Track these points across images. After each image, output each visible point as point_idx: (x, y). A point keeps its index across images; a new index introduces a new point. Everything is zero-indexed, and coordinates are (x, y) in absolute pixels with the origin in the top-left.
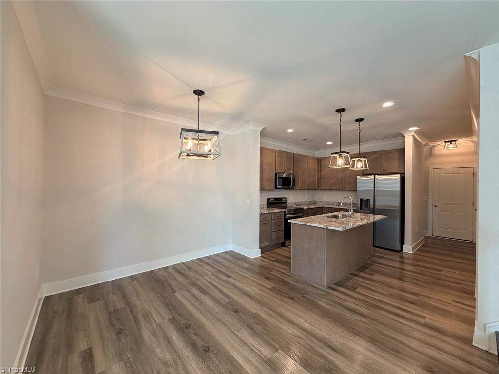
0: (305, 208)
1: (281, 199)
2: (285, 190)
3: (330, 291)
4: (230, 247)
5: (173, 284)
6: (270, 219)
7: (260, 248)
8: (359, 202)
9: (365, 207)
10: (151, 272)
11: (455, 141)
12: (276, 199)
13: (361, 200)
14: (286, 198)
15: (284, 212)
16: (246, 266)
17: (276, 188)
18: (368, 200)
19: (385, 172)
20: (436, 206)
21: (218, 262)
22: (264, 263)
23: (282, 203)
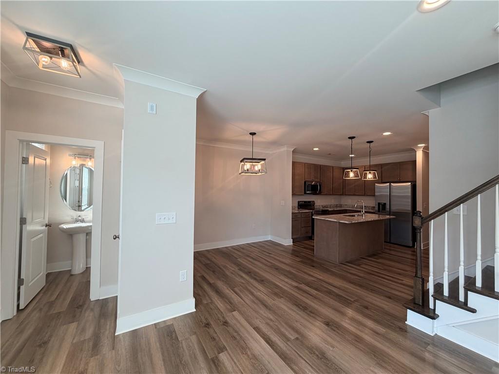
0: (330, 210)
1: (310, 202)
2: (314, 194)
3: (341, 265)
4: (269, 238)
5: (235, 255)
6: (300, 217)
7: (292, 239)
8: (377, 206)
9: (382, 210)
10: (218, 249)
12: (305, 202)
13: (379, 204)
14: (314, 201)
15: (312, 212)
16: (282, 249)
17: (305, 193)
18: (385, 204)
19: (401, 180)
21: (261, 246)
22: (295, 249)
23: (310, 205)
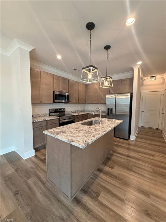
0: (75, 115)
1: (60, 109)
7: (34, 149)
8: (107, 111)
9: (110, 113)
11: (155, 76)
12: (56, 110)
13: (108, 109)
14: (65, 108)
15: (59, 119)
17: (54, 102)
18: (112, 109)
19: (122, 92)
20: (143, 111)
23: (62, 111)
